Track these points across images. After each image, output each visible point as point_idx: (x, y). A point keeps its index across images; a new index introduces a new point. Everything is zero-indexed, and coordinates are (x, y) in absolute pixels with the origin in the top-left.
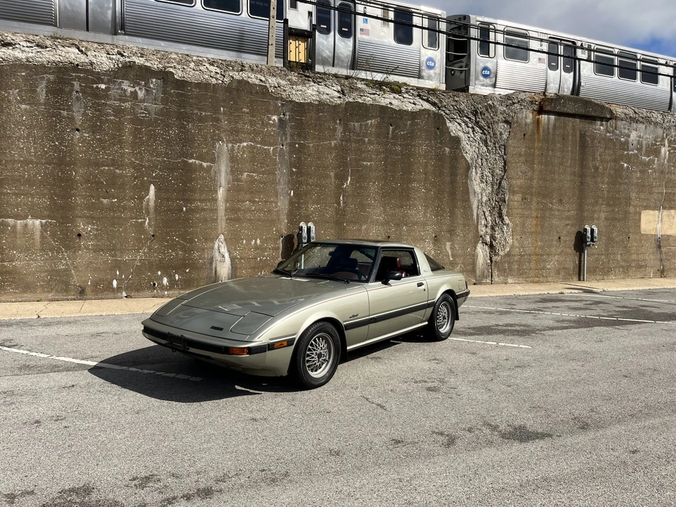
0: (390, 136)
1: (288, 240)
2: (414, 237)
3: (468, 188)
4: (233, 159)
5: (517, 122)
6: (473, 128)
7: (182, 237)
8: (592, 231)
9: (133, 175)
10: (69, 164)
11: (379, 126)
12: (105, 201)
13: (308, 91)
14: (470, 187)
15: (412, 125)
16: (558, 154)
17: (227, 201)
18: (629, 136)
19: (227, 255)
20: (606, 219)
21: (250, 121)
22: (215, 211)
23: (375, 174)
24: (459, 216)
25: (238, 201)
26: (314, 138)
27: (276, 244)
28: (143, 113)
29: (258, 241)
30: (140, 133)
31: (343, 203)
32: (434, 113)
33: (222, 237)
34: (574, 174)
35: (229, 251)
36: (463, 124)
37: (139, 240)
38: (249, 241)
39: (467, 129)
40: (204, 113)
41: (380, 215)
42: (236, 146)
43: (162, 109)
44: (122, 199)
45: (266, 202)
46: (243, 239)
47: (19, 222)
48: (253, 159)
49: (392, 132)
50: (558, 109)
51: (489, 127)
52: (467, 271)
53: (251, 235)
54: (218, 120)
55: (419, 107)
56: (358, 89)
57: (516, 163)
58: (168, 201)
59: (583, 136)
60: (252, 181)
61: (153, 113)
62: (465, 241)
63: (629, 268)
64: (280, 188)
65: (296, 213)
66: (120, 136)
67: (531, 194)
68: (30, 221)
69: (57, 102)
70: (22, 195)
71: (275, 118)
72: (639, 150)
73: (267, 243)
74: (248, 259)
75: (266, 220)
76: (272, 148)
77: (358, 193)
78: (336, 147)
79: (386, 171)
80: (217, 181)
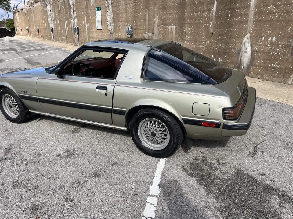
7: (226, 34)
12: (196, 14)
17: (256, 7)
19: (249, 48)
22: (247, 15)
25: (264, 6)
27: (288, 42)
29: (274, 39)
33: (249, 34)
35: (251, 45)
37: (206, 36)
38: (268, 38)
44: (202, 12)
46: (262, 37)
47: (170, 27)
53: (269, 33)
58: (222, 11)
73: (281, 41)
74: (263, 52)
75: (284, 21)
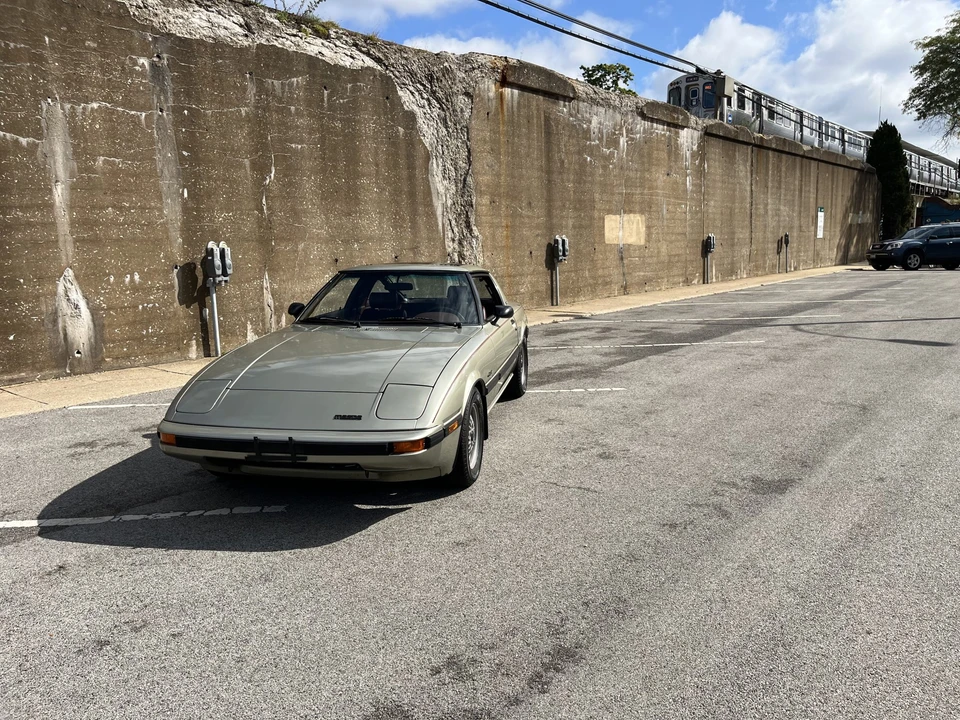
0: (325, 105)
1: (187, 271)
2: (368, 258)
3: (429, 187)
4: (75, 131)
5: (479, 95)
6: (428, 100)
8: (563, 241)
11: (309, 88)
13: (193, 20)
14: (431, 185)
15: (353, 90)
16: (524, 142)
17: (71, 207)
18: (590, 122)
19: (82, 304)
20: (574, 227)
21: (101, 65)
22: (51, 225)
23: (309, 164)
24: (422, 227)
25: (93, 207)
26: (212, 101)
27: (167, 280)
29: (137, 277)
31: (268, 209)
32: (381, 75)
33: (69, 273)
34: (540, 169)
35: (85, 297)
36: (417, 93)
38: (120, 276)
39: (423, 101)
40: (12, 45)
41: (322, 228)
42: (79, 109)
45: (143, 208)
46: (109, 275)
48: (112, 134)
49: (328, 100)
50: (522, 81)
51: (447, 101)
53: (123, 266)
54: (40, 59)
55: (360, 63)
56: (269, 25)
57: (481, 152)
59: (547, 119)
60: (115, 172)
63: (597, 287)
64: (164, 184)
65: (195, 225)
67: (499, 195)
71: (143, 61)
72: (600, 139)
73: (151, 279)
74: (121, 308)
75: (145, 241)
76: (144, 114)
77: (287, 193)
78: (248, 119)
79: (323, 159)
80: (50, 172)
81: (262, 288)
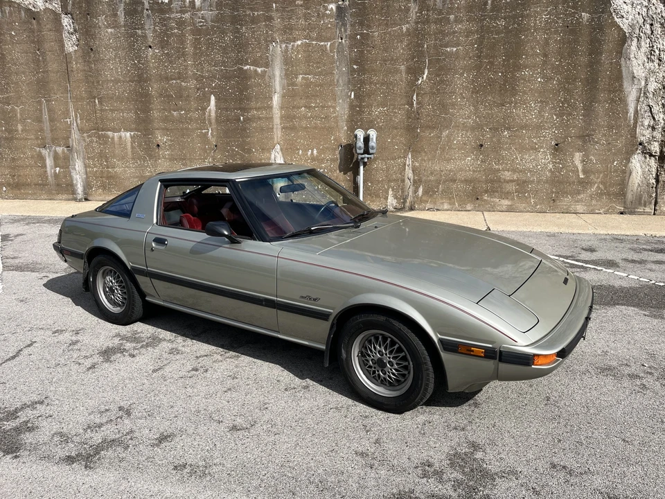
0: (489, 7)
1: (349, 150)
2: (520, 144)
3: (620, 71)
4: (287, 61)
7: (241, 146)
9: (196, 87)
10: (146, 82)
12: (175, 113)
14: (624, 69)
17: (281, 108)
21: (305, 15)
22: (270, 119)
23: (463, 63)
24: (602, 114)
25: (294, 107)
26: (380, 25)
27: (334, 155)
28: (201, 22)
29: (315, 152)
30: (199, 43)
31: (417, 103)
33: (278, 147)
37: (205, 150)
38: (307, 150)
40: (256, 13)
41: (469, 117)
42: (290, 46)
43: (217, 15)
44: (188, 111)
45: (323, 107)
46: (299, 149)
47: (116, 134)
48: (308, 59)
52: (608, 194)
53: (307, 145)
54: (270, 19)
58: (227, 111)
60: (308, 84)
61: (209, 20)
62: (610, 150)
64: (338, 90)
65: (357, 117)
66: (184, 48)
68: (123, 134)
69: (133, 22)
70: (116, 110)
71: (332, 6)
73: (324, 153)
75: (322, 128)
76: (329, 43)
77: (438, 90)
78: (408, 33)
79: (479, 57)
80: (272, 87)
81: (405, 165)
